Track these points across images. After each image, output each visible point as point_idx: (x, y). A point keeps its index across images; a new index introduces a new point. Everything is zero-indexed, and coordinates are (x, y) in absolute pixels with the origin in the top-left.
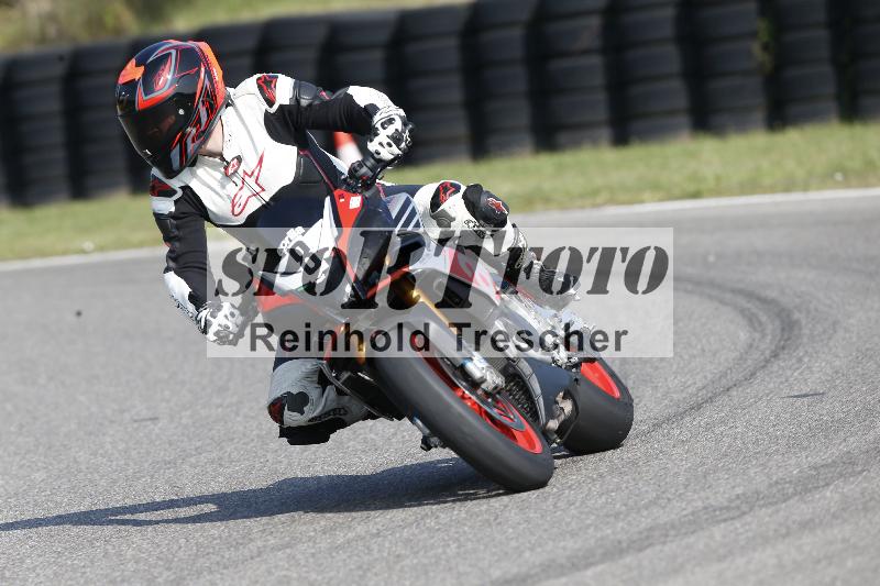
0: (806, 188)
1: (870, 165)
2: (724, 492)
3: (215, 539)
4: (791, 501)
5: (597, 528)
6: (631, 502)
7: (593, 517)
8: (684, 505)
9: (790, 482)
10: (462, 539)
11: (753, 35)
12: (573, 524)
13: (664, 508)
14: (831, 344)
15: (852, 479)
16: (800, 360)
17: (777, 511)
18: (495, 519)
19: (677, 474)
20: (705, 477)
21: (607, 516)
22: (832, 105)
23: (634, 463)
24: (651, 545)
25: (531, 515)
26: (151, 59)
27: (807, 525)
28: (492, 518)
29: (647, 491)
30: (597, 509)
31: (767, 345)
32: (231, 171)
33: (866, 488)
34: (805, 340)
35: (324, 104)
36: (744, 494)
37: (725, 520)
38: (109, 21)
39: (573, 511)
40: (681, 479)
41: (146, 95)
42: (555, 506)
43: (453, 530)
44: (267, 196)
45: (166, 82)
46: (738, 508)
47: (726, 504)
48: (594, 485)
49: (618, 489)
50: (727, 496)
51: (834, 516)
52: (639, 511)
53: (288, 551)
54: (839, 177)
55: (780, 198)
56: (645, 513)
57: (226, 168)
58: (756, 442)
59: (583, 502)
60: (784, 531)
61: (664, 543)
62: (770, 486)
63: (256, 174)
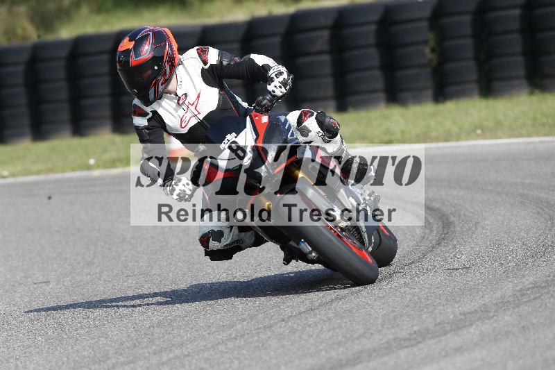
0: (458, 139)
1: (498, 124)
2: (407, 329)
3: (85, 358)
4: (448, 336)
5: (326, 351)
6: (348, 336)
7: (324, 345)
8: (381, 337)
9: (448, 323)
10: (242, 358)
11: (426, 42)
12: (312, 349)
13: (368, 339)
14: (474, 236)
15: (487, 321)
16: (455, 247)
17: (440, 341)
18: (263, 346)
19: (376, 318)
20: (394, 319)
21: (333, 344)
22: (475, 86)
23: (350, 311)
24: (361, 362)
25: (286, 343)
26: (138, 37)
27: (458, 350)
28: (260, 345)
29: (358, 329)
30: (327, 340)
31: (433, 237)
32: (181, 102)
33: (495, 327)
34: (457, 234)
35: (237, 64)
36: (419, 330)
37: (407, 347)
38: (19, 31)
39: (312, 341)
40: (380, 321)
41: (136, 57)
42: (300, 337)
43: (236, 352)
44: (201, 117)
45: (147, 50)
46: (415, 339)
47: (408, 336)
48: (325, 325)
49: (340, 327)
50: (408, 331)
51: (476, 345)
52: (353, 341)
53: (132, 365)
54: (479, 132)
55: (441, 144)
56: (357, 342)
57: (178, 100)
58: (427, 298)
59: (318, 335)
60: (444, 353)
61: (369, 361)
62: (436, 325)
63: (195, 104)
